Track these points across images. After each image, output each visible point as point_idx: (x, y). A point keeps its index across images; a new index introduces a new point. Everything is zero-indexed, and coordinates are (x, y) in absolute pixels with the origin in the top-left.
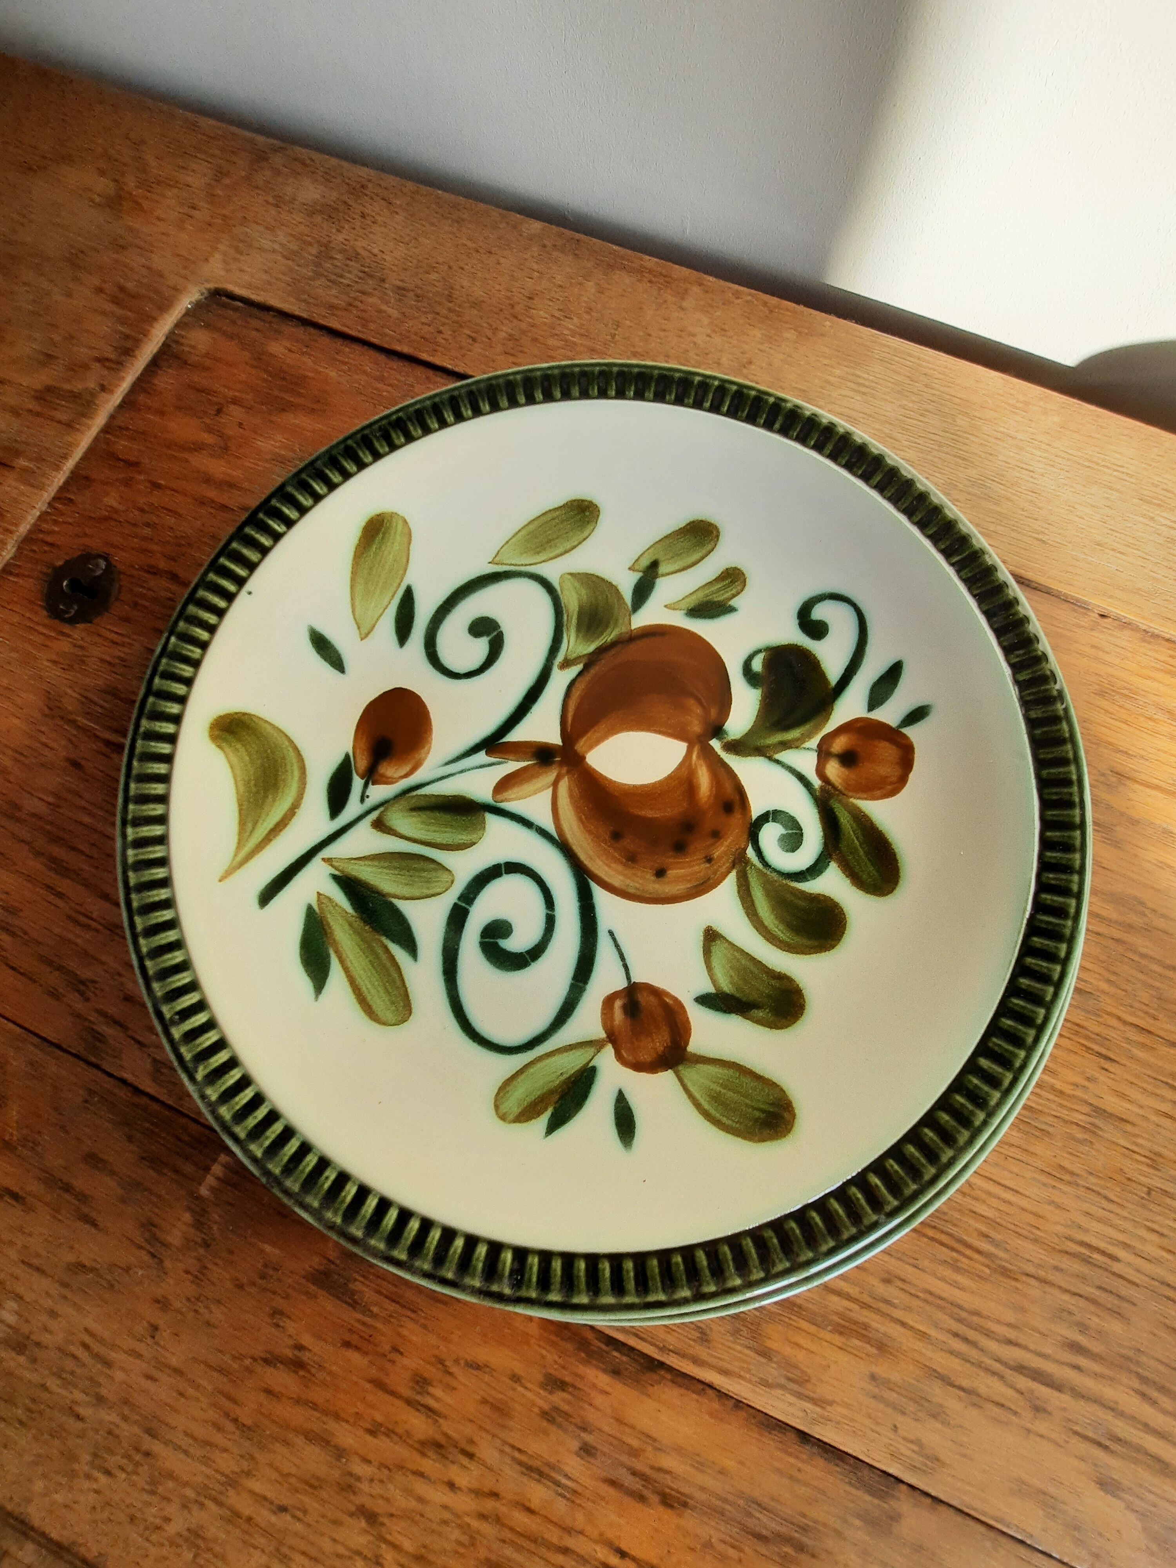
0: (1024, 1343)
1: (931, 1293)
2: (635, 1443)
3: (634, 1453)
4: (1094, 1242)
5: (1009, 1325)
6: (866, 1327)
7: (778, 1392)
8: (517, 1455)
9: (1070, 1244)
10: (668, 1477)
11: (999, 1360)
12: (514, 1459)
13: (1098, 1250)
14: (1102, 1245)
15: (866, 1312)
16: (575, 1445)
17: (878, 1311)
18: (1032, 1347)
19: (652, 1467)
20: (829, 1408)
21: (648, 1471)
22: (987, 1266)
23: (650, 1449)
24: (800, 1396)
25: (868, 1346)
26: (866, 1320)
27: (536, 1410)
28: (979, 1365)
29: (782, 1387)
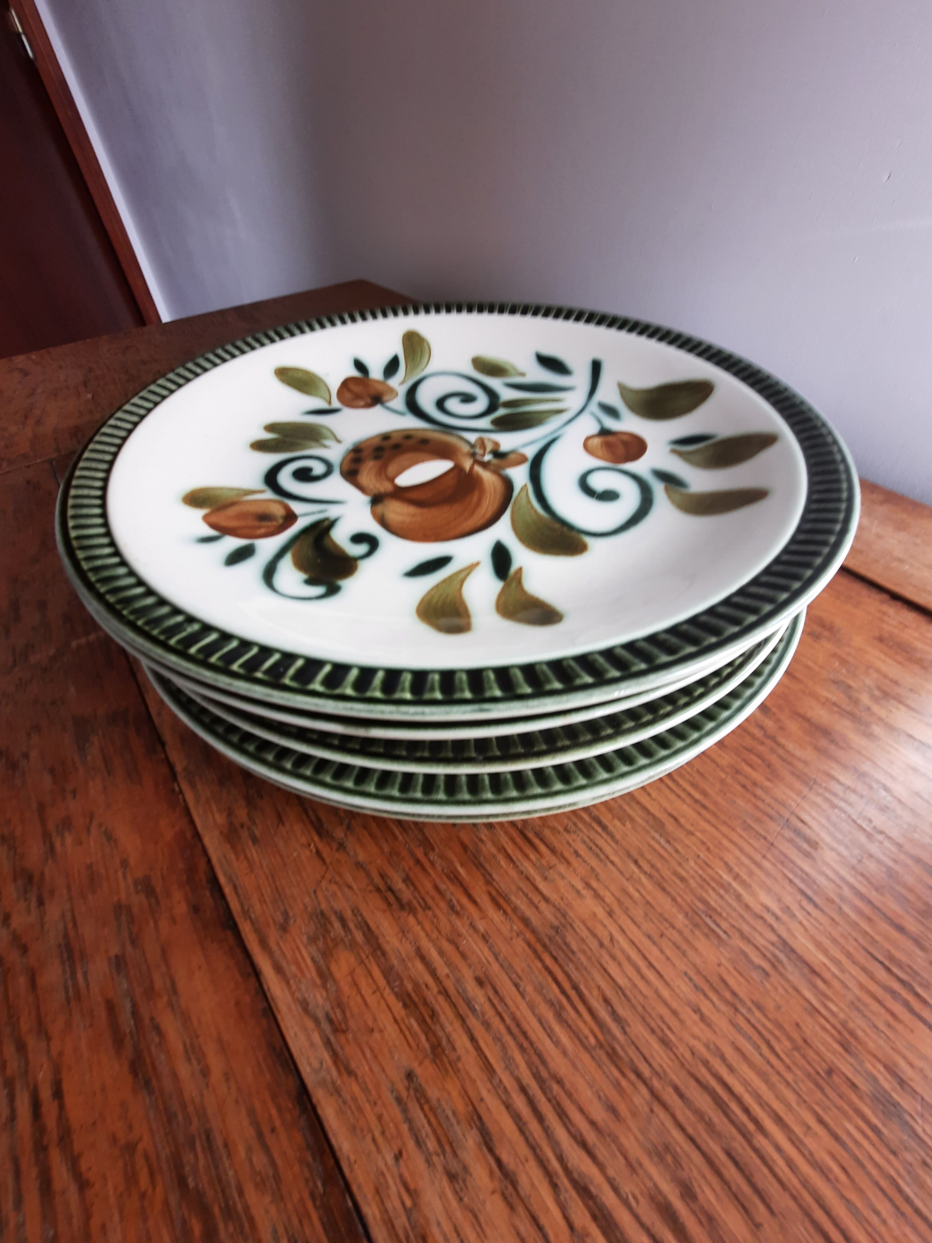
0: (601, 1158)
1: (518, 1025)
2: (158, 984)
3: (150, 993)
4: (738, 1088)
5: (593, 1123)
6: (434, 1014)
7: (310, 1024)
8: (70, 925)
9: (704, 1070)
10: (157, 1040)
11: (561, 1158)
12: (66, 928)
13: (739, 1100)
14: (748, 1099)
15: (441, 999)
16: (114, 950)
17: (453, 1005)
18: (611, 1172)
19: (152, 1019)
20: (345, 1077)
21: (147, 1021)
22: (595, 1036)
23: (165, 999)
24: (328, 1043)
25: (423, 1038)
26: (437, 1007)
27: (115, 899)
28: (533, 1147)
29: (316, 1021)
